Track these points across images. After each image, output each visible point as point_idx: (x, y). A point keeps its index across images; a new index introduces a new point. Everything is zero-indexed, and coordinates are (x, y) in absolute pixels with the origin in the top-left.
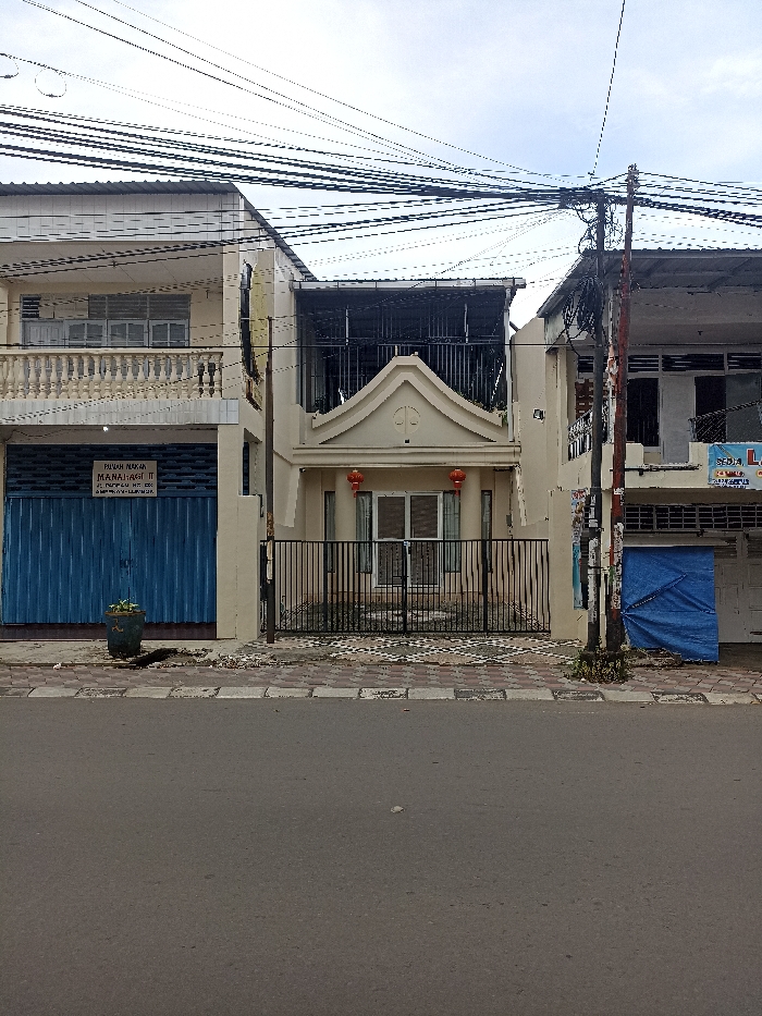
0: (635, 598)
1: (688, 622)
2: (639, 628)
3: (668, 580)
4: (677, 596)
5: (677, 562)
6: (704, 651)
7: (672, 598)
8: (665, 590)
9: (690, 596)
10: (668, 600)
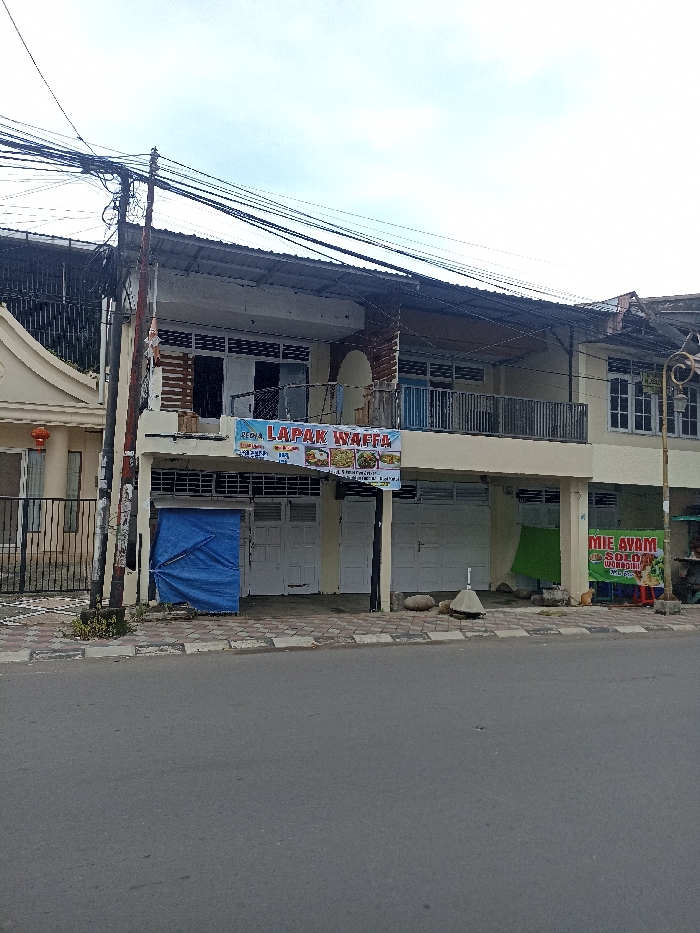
0: (167, 557)
1: (214, 578)
2: (170, 585)
3: (198, 539)
4: (207, 554)
5: (208, 524)
6: (226, 603)
7: (202, 557)
8: (196, 548)
9: (217, 554)
10: (198, 558)
